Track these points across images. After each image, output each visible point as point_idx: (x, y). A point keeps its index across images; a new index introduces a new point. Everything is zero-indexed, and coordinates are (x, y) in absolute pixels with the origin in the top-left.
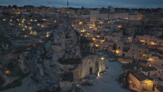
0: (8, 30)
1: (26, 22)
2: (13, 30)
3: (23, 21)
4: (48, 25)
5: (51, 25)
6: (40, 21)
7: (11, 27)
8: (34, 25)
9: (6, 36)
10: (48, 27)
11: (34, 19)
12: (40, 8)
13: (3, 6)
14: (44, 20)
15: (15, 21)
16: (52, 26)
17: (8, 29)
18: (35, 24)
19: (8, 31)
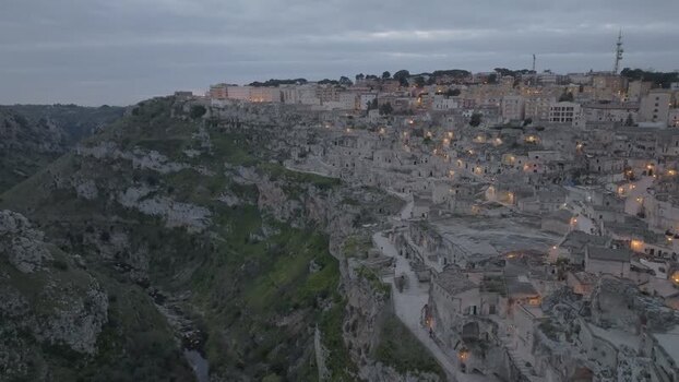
0: (396, 171)
1: (458, 143)
2: (414, 173)
3: (446, 140)
4: (551, 165)
5: (561, 164)
6: (515, 145)
7: (406, 162)
8: (492, 158)
9: (391, 191)
10: (549, 172)
11: (489, 136)
12: (491, 79)
13: (368, 77)
14: (531, 139)
15: (421, 139)
16: (567, 167)
17: (398, 166)
18: (495, 155)
19: (398, 174)
